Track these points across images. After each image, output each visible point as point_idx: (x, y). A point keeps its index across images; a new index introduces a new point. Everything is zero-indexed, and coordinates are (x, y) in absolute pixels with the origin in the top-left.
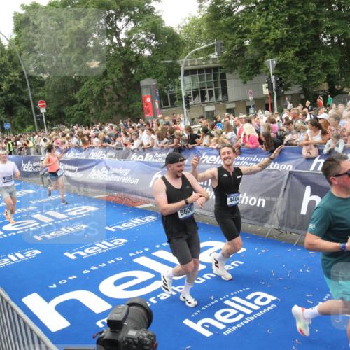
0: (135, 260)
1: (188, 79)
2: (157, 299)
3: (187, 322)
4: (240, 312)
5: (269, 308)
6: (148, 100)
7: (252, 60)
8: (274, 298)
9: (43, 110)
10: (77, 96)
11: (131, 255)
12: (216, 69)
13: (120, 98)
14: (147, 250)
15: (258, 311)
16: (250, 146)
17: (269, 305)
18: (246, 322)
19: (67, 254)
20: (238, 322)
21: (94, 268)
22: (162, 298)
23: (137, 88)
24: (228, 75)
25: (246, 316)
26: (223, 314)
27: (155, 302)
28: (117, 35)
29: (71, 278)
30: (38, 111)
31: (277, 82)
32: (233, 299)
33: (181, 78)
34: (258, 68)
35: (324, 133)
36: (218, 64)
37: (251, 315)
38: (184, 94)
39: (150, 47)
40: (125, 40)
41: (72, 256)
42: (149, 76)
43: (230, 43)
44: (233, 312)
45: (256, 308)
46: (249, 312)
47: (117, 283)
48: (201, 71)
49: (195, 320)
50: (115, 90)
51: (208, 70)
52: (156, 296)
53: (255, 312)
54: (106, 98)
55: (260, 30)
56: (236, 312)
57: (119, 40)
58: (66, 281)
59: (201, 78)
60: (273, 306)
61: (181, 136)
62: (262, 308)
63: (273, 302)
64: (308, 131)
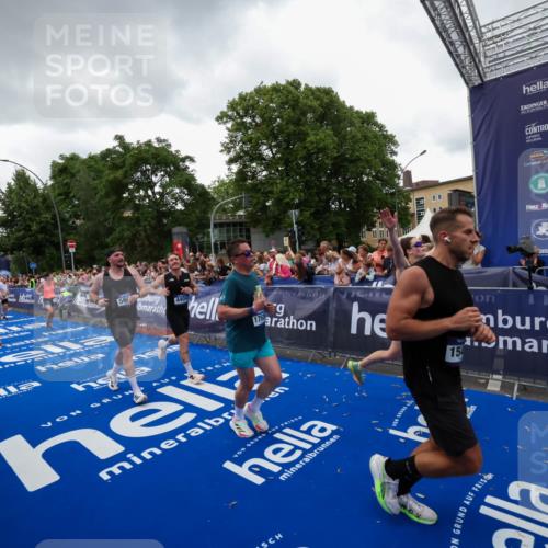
0: (160, 390)
1: (217, 231)
2: (187, 436)
3: (229, 465)
4: (296, 448)
5: (332, 440)
6: (179, 246)
7: (274, 217)
8: (335, 428)
9: (72, 250)
10: (108, 240)
11: (155, 384)
12: (241, 224)
13: (151, 243)
14: (174, 378)
15: (319, 444)
16: (283, 275)
17: (331, 436)
18: (307, 460)
19: (74, 386)
20: (297, 461)
21: (106, 401)
22: (193, 434)
23: (168, 235)
24: (252, 230)
25: (305, 452)
26: (276, 452)
27: (184, 440)
28: (152, 188)
29: (73, 414)
30: (67, 251)
31: (299, 231)
32: (285, 430)
33: (211, 230)
34: (279, 223)
35: (355, 262)
36: (244, 220)
37: (311, 450)
38: (212, 241)
39: (183, 201)
40: (159, 193)
41: (80, 388)
42: (180, 225)
43: (255, 201)
44: (288, 448)
45: (316, 441)
46: (308, 446)
47: (134, 418)
48: (228, 225)
49: (240, 462)
50: (148, 237)
51: (235, 224)
52: (184, 432)
53: (315, 446)
54: (138, 243)
55: (281, 192)
56: (291, 447)
57: (153, 193)
58: (66, 418)
59: (228, 231)
60: (336, 437)
61: (212, 267)
62: (323, 440)
63: (334, 433)
64: (340, 260)
